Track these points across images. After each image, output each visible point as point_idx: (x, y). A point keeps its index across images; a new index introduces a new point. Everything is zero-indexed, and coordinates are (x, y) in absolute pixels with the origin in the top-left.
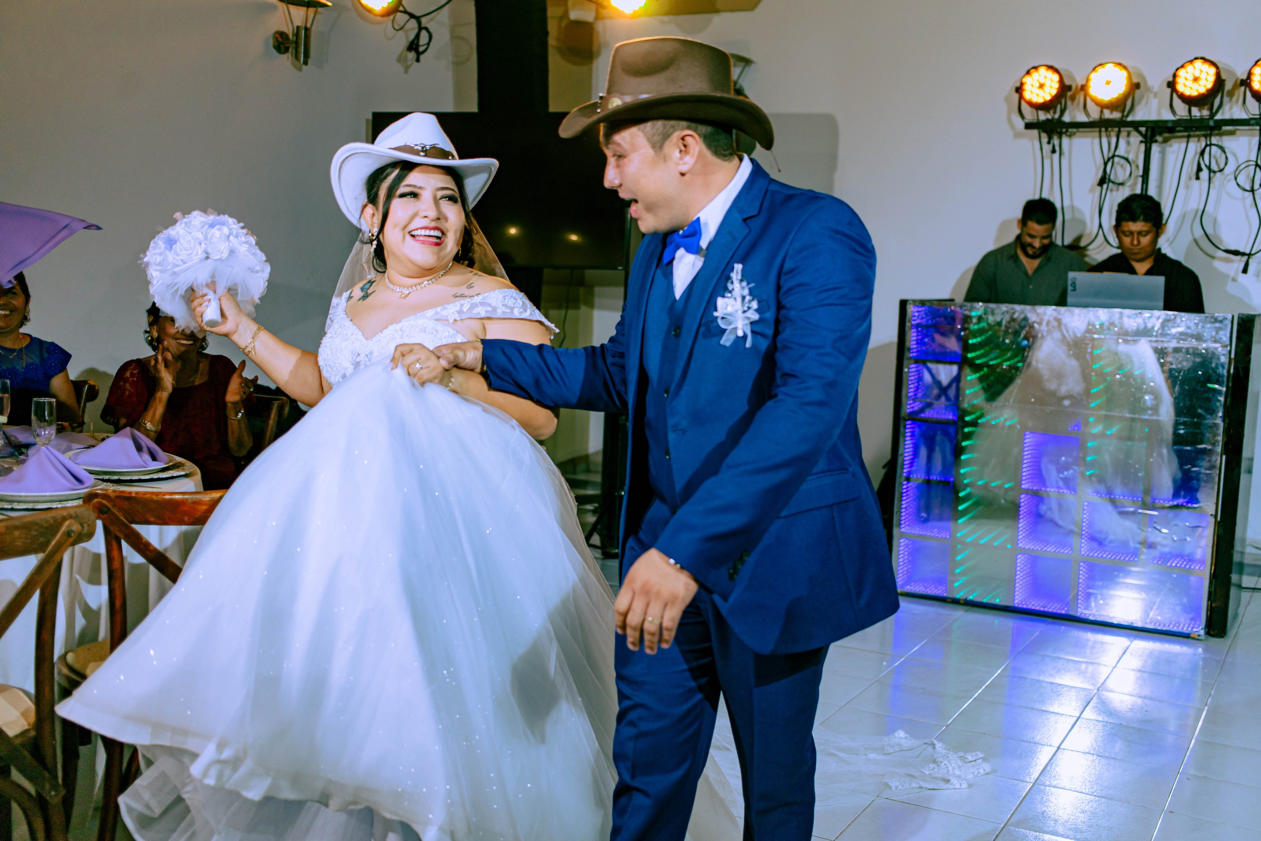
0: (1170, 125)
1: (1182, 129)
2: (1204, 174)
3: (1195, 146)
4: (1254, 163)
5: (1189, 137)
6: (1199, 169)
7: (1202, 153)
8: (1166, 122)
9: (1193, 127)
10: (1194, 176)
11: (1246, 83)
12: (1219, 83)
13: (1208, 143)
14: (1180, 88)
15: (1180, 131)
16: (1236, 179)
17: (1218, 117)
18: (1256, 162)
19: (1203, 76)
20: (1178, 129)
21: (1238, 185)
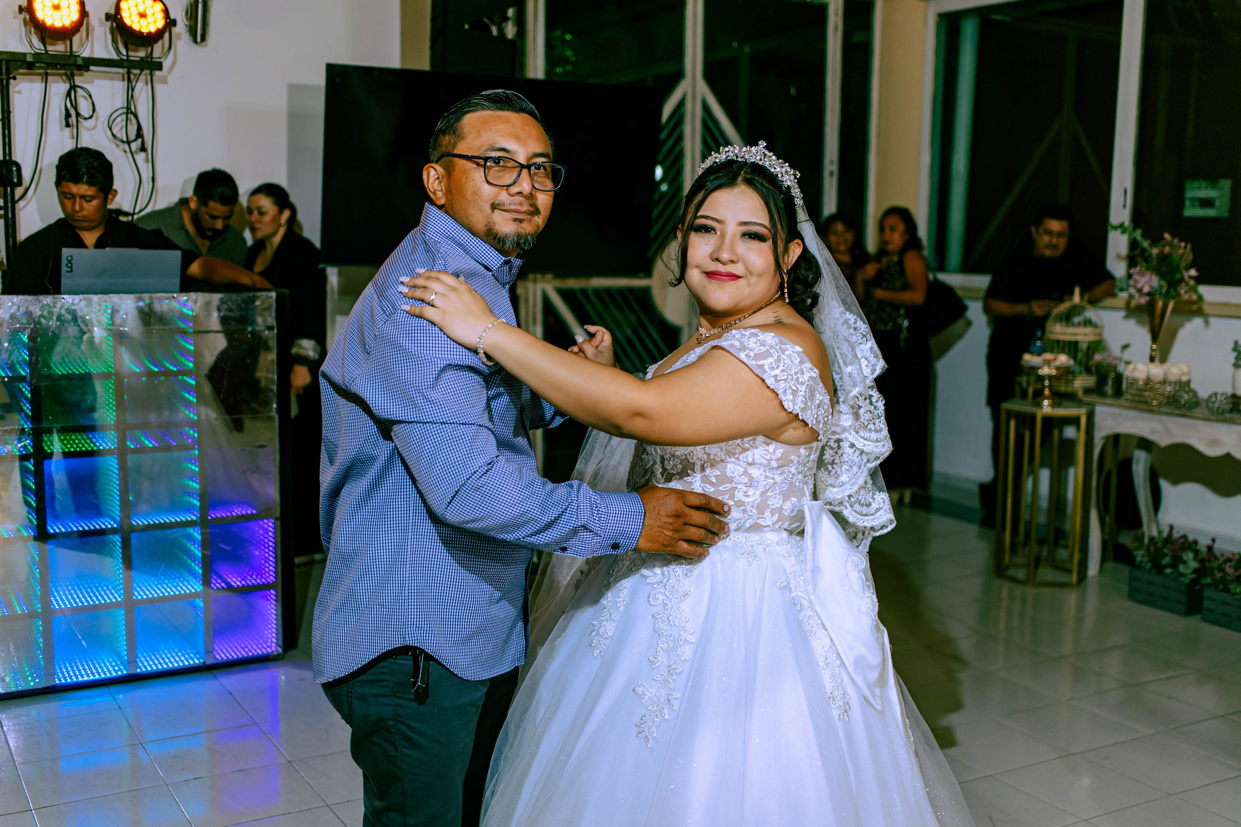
0: (29, 59)
1: (42, 65)
2: (73, 119)
3: (59, 88)
4: (125, 110)
5: (47, 74)
6: (68, 115)
7: (69, 94)
8: (24, 55)
9: (59, 64)
10: (64, 123)
11: (115, 18)
12: (84, 13)
13: (72, 84)
14: (40, 15)
15: (40, 68)
16: (110, 129)
17: (86, 54)
18: (128, 108)
19: (63, 5)
20: (37, 65)
21: (114, 135)
